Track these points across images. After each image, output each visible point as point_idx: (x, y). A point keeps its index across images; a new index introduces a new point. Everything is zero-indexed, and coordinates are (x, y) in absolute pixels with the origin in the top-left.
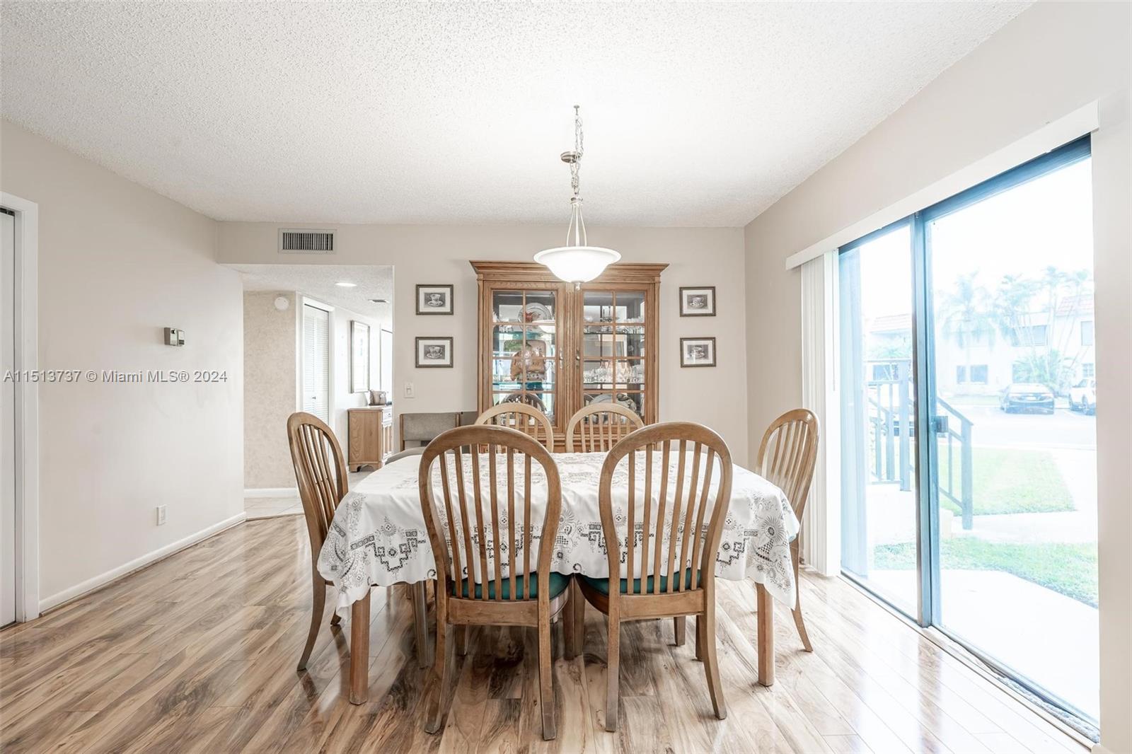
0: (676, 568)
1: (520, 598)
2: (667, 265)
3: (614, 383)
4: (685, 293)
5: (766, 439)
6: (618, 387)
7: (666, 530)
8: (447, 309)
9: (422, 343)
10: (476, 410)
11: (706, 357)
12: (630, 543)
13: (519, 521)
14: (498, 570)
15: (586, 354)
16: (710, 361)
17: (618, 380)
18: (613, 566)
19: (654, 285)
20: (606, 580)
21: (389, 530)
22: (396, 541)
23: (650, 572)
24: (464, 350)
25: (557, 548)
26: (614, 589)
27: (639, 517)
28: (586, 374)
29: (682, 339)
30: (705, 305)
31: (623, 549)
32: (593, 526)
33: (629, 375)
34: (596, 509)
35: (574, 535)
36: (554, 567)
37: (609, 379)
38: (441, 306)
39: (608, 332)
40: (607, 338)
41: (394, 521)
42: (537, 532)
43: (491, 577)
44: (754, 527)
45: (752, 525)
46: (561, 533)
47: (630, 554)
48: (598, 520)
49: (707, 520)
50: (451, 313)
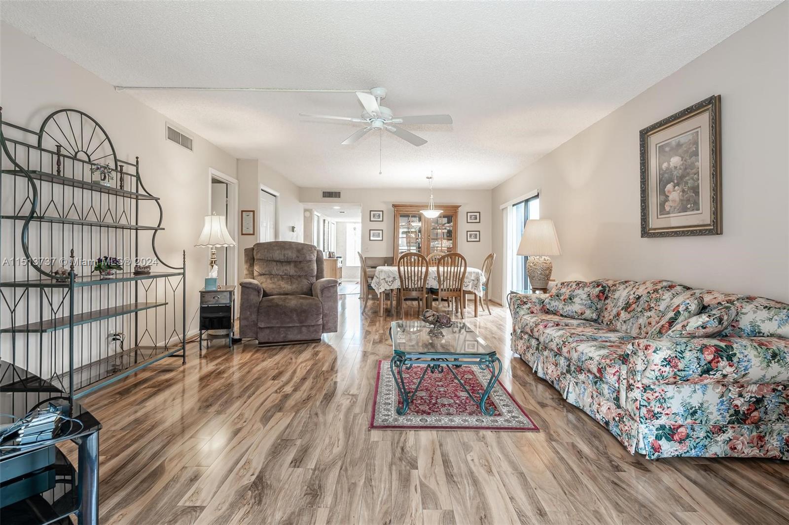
0: (454, 287)
1: (419, 291)
2: (460, 206)
3: (442, 247)
4: (469, 214)
5: (485, 262)
6: (443, 248)
7: (452, 278)
8: (381, 219)
9: (372, 232)
10: (393, 256)
11: (476, 238)
12: (444, 281)
13: (419, 275)
14: (414, 286)
15: (432, 237)
16: (478, 240)
17: (443, 246)
18: (440, 286)
19: (456, 213)
20: (438, 289)
21: (389, 277)
22: (391, 279)
23: (448, 287)
24: (387, 234)
25: (427, 282)
26: (440, 291)
27: (445, 275)
28: (432, 244)
29: (467, 231)
30: (476, 219)
31: (442, 282)
32: (435, 277)
33: (447, 244)
34: (436, 273)
35: (431, 279)
36: (426, 287)
37: (440, 246)
38: (379, 218)
39: (440, 229)
40: (439, 231)
41: (390, 275)
42: (423, 278)
43: (413, 287)
44: (473, 279)
45: (473, 278)
46: (428, 278)
47: (443, 283)
48: (437, 276)
49: (461, 276)
50: (383, 221)
